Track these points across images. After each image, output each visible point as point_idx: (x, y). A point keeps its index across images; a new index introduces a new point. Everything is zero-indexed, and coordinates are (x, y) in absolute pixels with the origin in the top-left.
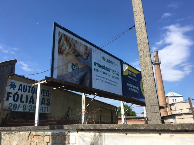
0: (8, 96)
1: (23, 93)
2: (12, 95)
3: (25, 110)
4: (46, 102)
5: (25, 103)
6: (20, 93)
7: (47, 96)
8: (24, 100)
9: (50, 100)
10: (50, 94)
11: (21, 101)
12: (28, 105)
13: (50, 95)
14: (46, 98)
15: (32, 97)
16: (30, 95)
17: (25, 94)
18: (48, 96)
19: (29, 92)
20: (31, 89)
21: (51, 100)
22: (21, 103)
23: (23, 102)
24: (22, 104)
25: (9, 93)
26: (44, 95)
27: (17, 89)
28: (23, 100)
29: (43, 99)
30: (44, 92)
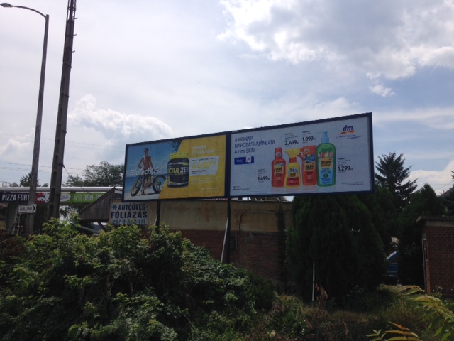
0: (112, 215)
1: (122, 210)
2: (115, 214)
3: (124, 223)
4: (142, 215)
5: (124, 218)
6: (120, 211)
7: (143, 209)
8: (123, 216)
9: (146, 213)
11: (121, 217)
12: (126, 219)
13: (146, 208)
14: (142, 211)
15: (129, 213)
16: (128, 211)
17: (123, 212)
20: (128, 206)
21: (148, 212)
24: (122, 219)
25: (112, 213)
26: (140, 209)
27: (117, 209)
29: (140, 213)
30: (140, 207)
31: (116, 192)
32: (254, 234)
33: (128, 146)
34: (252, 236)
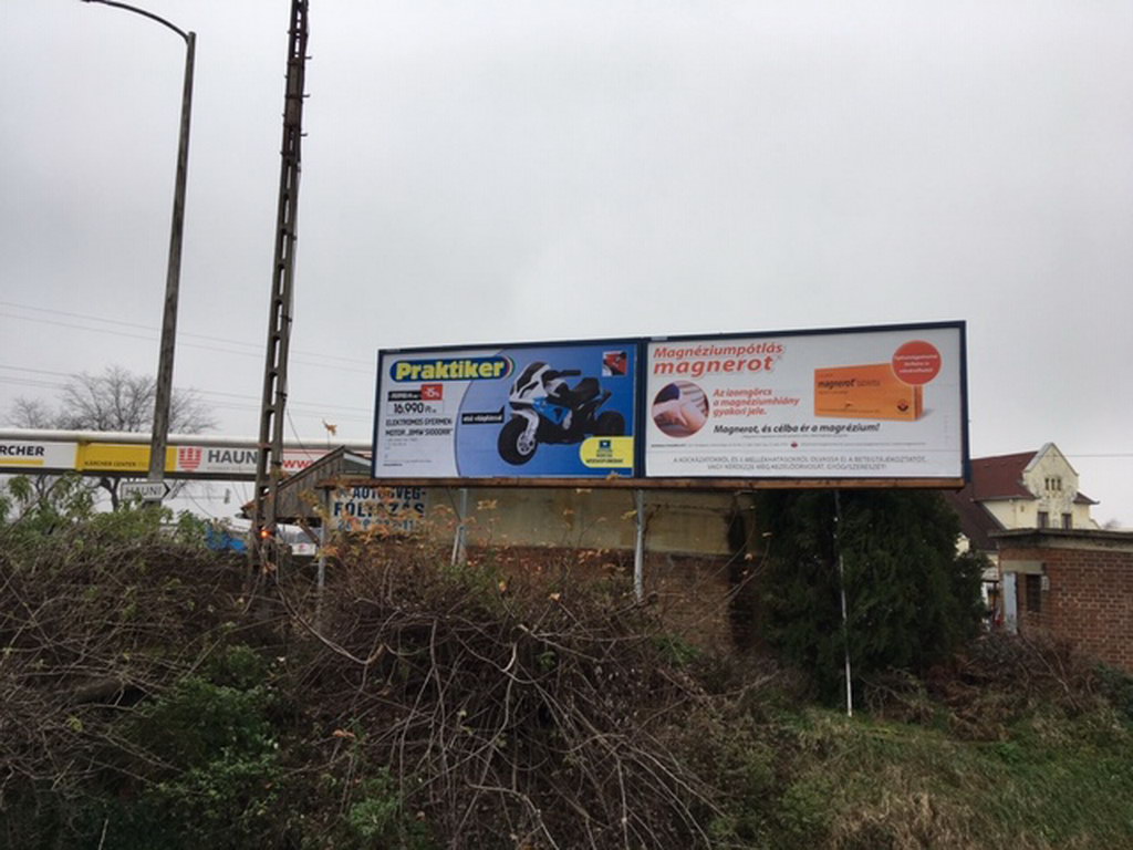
0: (337, 509)
1: (362, 499)
2: (343, 507)
5: (367, 517)
6: (356, 501)
7: (414, 498)
8: (365, 511)
9: (422, 506)
10: (424, 493)
11: (360, 514)
13: (422, 496)
14: (412, 502)
15: (381, 505)
17: (365, 502)
18: (418, 498)
21: (426, 505)
22: (360, 517)
23: (364, 515)
24: (361, 519)
25: (337, 504)
26: (406, 497)
27: (349, 495)
28: (363, 512)
29: (406, 506)
30: (407, 493)
31: (346, 456)
32: (675, 557)
33: (382, 354)
34: (670, 561)
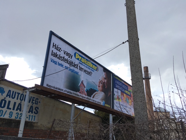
1: (11, 99)
3: (11, 117)
4: (34, 110)
6: (8, 99)
8: (11, 106)
11: (8, 108)
12: (15, 112)
14: (34, 106)
15: (20, 104)
16: (18, 102)
17: (13, 101)
19: (17, 99)
20: (20, 95)
21: (39, 108)
22: (8, 110)
23: (10, 109)
27: (5, 95)
29: (32, 107)
30: (33, 100)
